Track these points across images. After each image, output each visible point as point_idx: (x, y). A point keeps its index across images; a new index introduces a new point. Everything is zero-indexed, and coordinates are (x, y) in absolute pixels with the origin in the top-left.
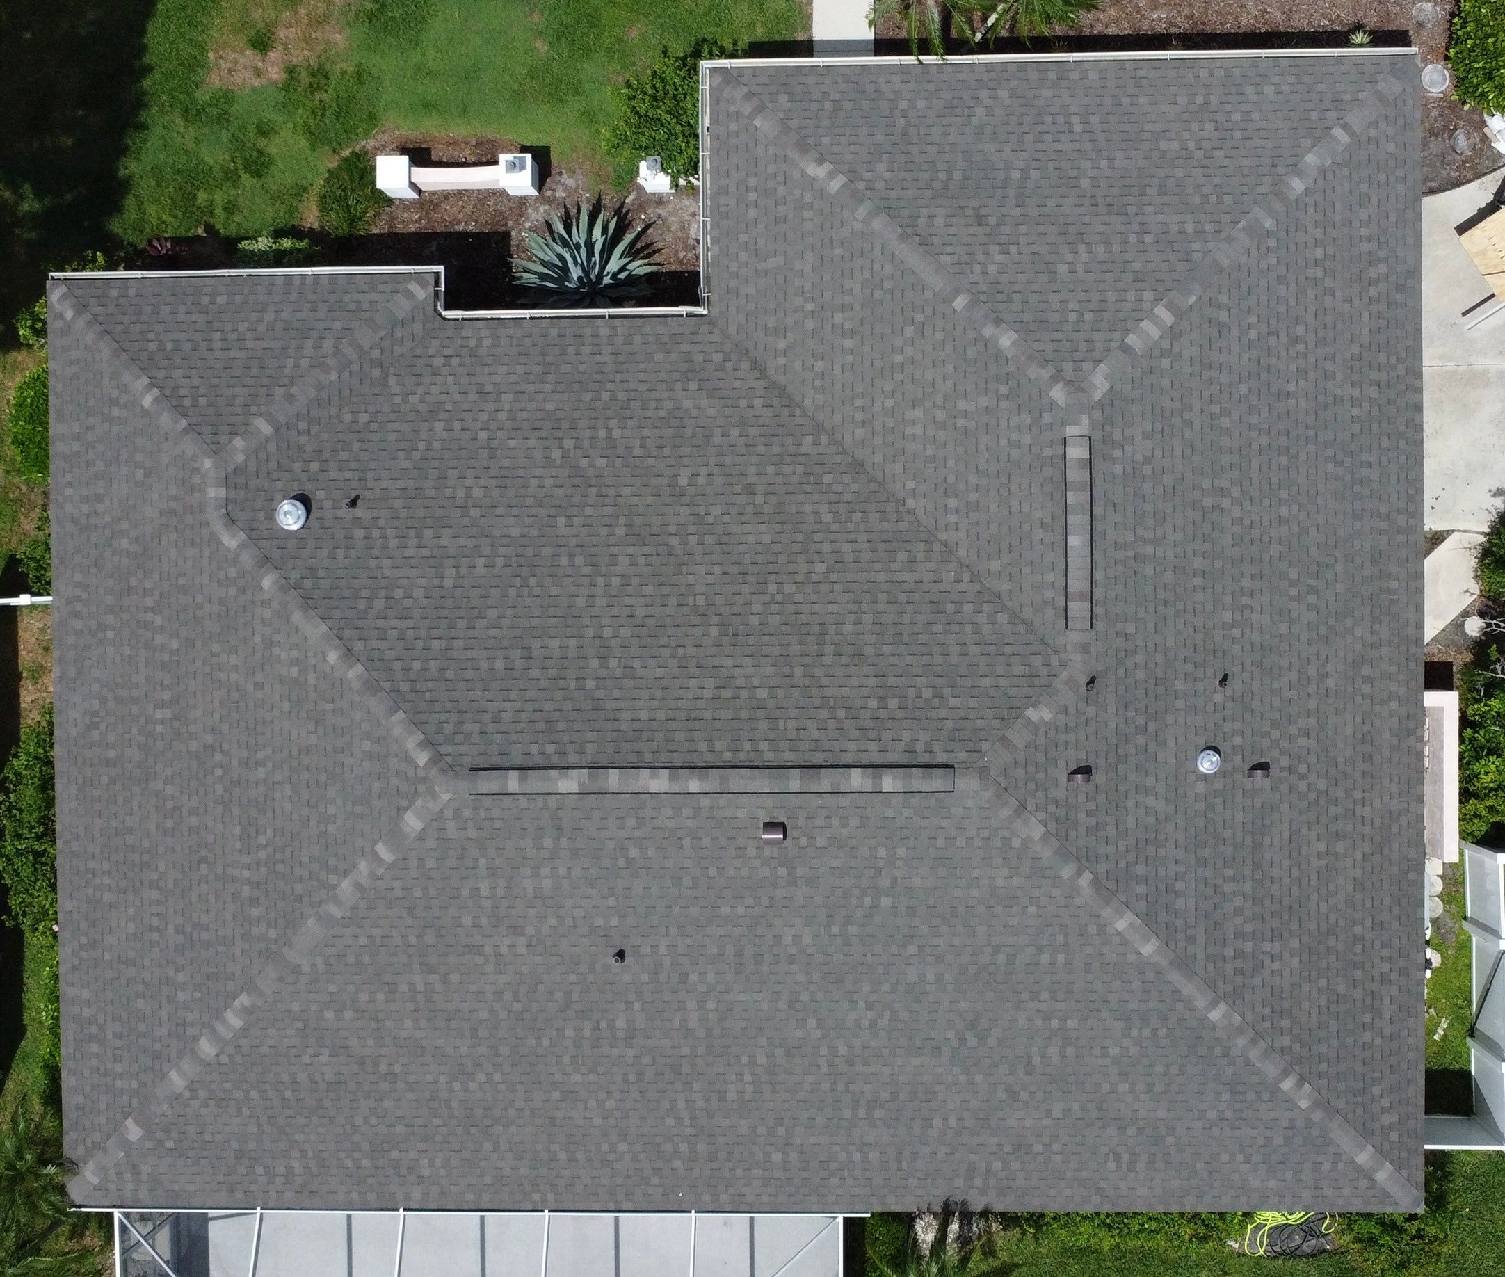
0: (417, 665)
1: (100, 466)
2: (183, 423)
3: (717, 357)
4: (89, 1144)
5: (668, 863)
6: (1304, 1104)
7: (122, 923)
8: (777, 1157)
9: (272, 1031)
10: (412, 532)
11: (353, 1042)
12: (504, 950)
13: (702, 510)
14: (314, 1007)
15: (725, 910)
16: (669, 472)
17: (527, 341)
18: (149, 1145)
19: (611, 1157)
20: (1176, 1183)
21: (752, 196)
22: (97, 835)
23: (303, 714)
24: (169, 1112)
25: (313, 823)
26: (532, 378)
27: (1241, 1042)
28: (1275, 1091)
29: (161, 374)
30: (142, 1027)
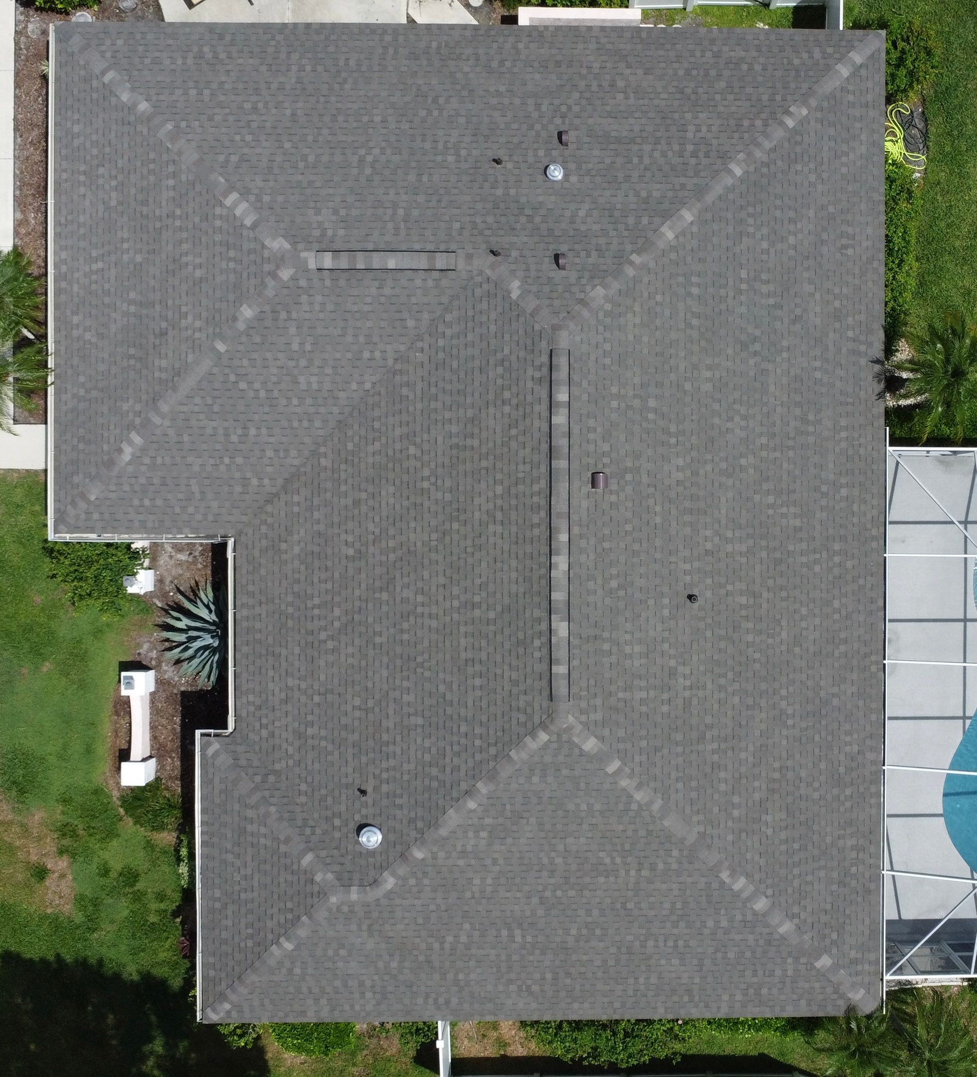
0: (478, 742)
1: (338, 983)
2: (304, 918)
3: (264, 529)
4: (835, 996)
5: (622, 559)
6: (804, 112)
7: (672, 969)
8: (844, 492)
9: (749, 856)
10: (384, 748)
11: (757, 796)
12: (688, 683)
13: (371, 537)
14: (730, 824)
15: (658, 520)
16: (344, 562)
17: (251, 668)
18: (834, 951)
19: (844, 613)
20: (863, 206)
21: (147, 502)
22: (608, 988)
23: (514, 828)
24: (810, 934)
25: (594, 821)
26: (277, 664)
27: (758, 154)
28: (795, 131)
29: (270, 936)
30: (748, 954)
